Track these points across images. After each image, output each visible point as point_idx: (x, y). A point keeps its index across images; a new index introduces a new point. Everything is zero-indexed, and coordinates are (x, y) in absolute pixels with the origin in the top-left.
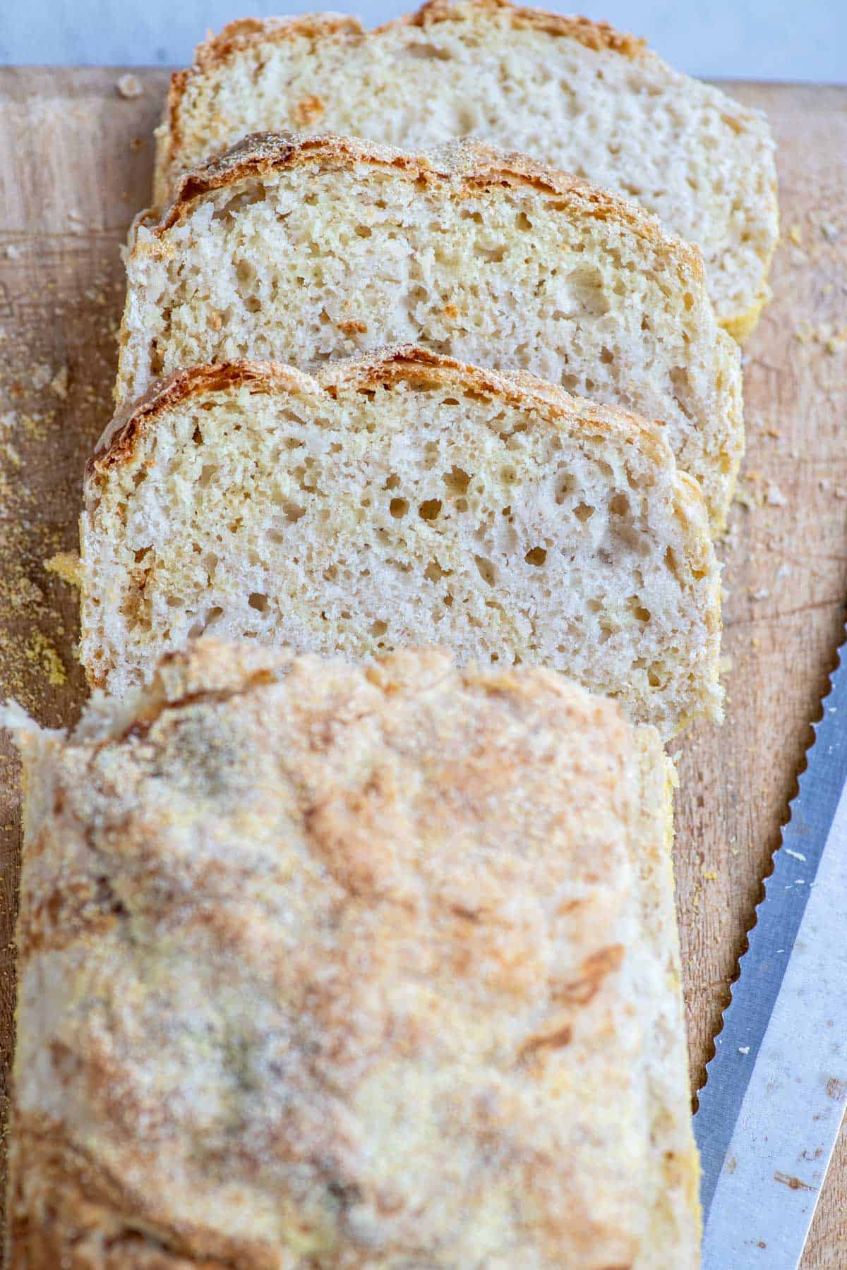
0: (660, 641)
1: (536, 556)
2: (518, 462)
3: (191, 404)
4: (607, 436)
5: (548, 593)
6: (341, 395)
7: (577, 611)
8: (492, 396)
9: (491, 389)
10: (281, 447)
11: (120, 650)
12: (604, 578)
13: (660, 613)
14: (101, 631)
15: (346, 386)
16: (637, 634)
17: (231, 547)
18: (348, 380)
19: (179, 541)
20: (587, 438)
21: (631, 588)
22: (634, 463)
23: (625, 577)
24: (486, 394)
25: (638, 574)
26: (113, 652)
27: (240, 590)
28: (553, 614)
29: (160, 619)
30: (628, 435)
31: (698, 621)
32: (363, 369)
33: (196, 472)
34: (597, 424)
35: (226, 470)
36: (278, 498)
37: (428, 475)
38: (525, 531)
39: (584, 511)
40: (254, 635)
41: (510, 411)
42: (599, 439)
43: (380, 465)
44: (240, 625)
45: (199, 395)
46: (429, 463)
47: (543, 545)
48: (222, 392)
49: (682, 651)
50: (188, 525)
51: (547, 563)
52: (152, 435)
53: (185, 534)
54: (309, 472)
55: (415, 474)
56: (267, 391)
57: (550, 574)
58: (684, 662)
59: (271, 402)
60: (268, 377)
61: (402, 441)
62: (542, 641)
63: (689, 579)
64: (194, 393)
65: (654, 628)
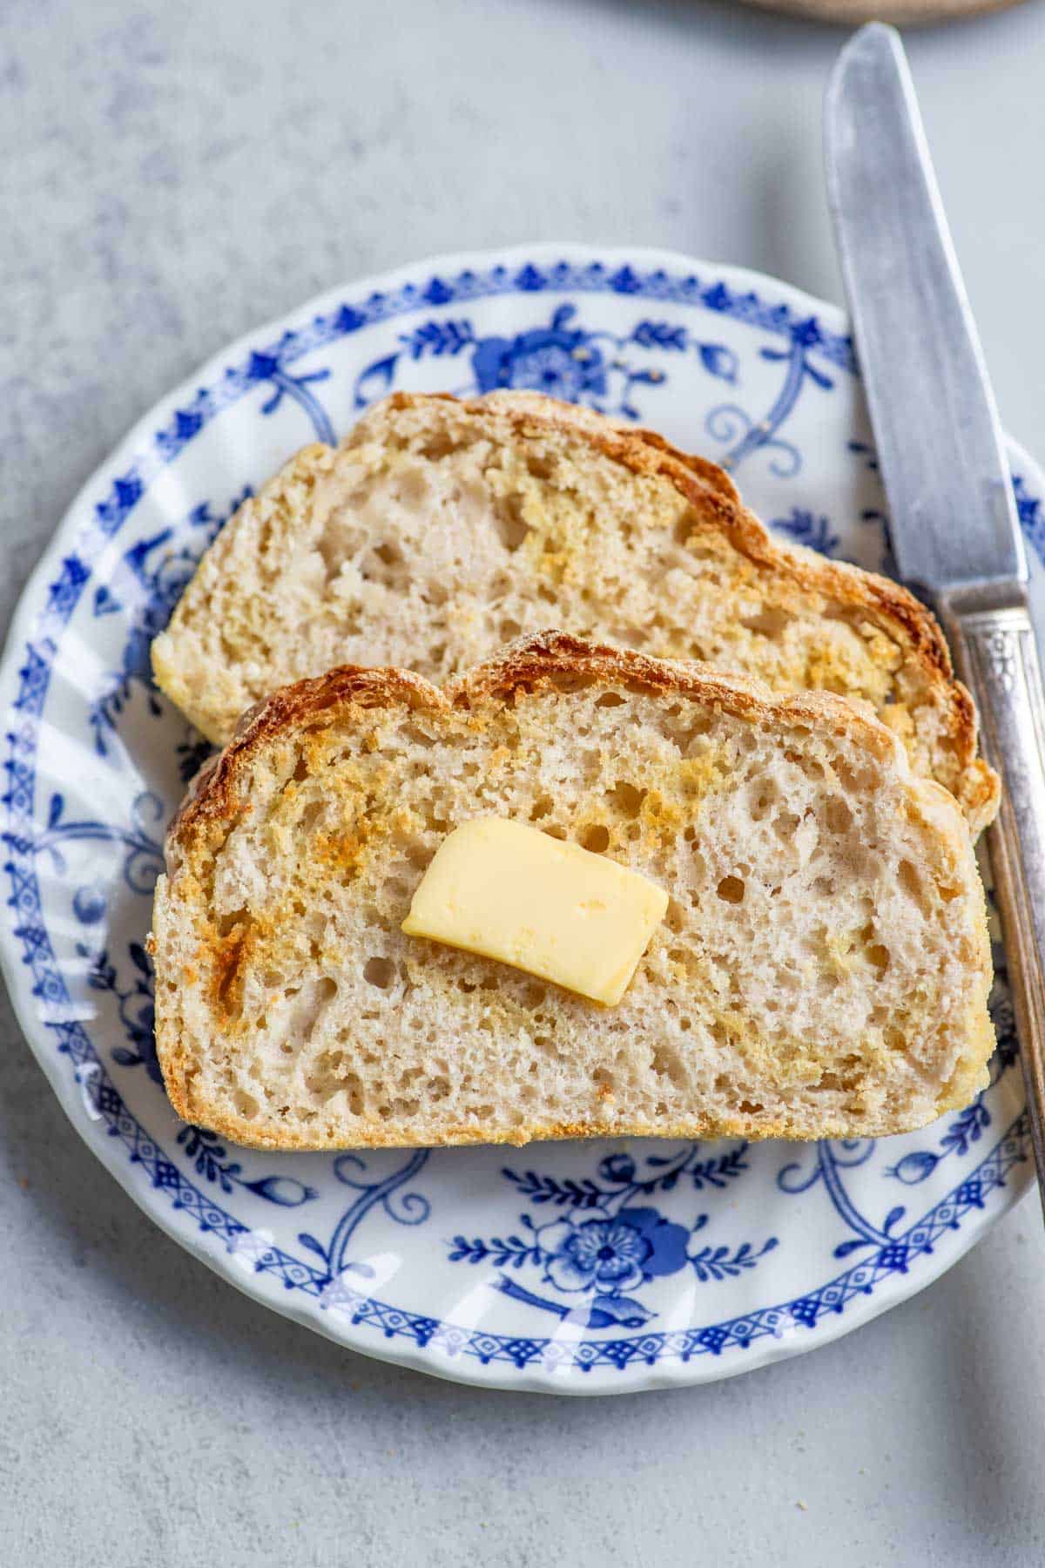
0: (904, 986)
1: (732, 889)
2: (699, 772)
3: (291, 729)
4: (810, 725)
5: (751, 936)
6: (473, 702)
7: (788, 954)
8: (663, 687)
9: (660, 678)
10: (402, 776)
11: (205, 1044)
12: (821, 910)
13: (900, 948)
14: (180, 1021)
15: (477, 689)
16: (871, 981)
17: (344, 904)
18: (478, 683)
19: (278, 902)
20: (787, 730)
21: (857, 919)
22: (850, 757)
23: (847, 906)
24: (656, 685)
25: (868, 903)
26: (197, 1050)
27: (354, 957)
28: (756, 959)
29: (255, 1004)
30: (839, 724)
31: (950, 955)
32: (495, 666)
33: (297, 813)
34: (797, 712)
35: (332, 808)
36: (400, 839)
37: (587, 795)
38: (714, 857)
39: (788, 825)
40: (376, 1015)
41: (686, 704)
42: (801, 731)
43: (528, 788)
44: (356, 1005)
45: (301, 717)
46: (590, 780)
47: (738, 874)
48: (328, 710)
49: (931, 997)
50: (289, 881)
51: (746, 897)
52: (248, 775)
53: (285, 891)
54: (439, 804)
55: (571, 795)
56: (382, 703)
57: (750, 910)
58: (935, 1010)
59: (388, 715)
60: (382, 686)
61: (552, 755)
62: (747, 997)
63: (937, 901)
64: (294, 717)
65: (896, 971)
